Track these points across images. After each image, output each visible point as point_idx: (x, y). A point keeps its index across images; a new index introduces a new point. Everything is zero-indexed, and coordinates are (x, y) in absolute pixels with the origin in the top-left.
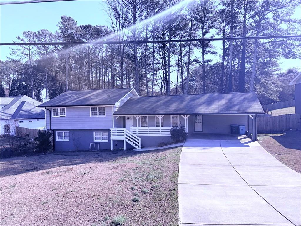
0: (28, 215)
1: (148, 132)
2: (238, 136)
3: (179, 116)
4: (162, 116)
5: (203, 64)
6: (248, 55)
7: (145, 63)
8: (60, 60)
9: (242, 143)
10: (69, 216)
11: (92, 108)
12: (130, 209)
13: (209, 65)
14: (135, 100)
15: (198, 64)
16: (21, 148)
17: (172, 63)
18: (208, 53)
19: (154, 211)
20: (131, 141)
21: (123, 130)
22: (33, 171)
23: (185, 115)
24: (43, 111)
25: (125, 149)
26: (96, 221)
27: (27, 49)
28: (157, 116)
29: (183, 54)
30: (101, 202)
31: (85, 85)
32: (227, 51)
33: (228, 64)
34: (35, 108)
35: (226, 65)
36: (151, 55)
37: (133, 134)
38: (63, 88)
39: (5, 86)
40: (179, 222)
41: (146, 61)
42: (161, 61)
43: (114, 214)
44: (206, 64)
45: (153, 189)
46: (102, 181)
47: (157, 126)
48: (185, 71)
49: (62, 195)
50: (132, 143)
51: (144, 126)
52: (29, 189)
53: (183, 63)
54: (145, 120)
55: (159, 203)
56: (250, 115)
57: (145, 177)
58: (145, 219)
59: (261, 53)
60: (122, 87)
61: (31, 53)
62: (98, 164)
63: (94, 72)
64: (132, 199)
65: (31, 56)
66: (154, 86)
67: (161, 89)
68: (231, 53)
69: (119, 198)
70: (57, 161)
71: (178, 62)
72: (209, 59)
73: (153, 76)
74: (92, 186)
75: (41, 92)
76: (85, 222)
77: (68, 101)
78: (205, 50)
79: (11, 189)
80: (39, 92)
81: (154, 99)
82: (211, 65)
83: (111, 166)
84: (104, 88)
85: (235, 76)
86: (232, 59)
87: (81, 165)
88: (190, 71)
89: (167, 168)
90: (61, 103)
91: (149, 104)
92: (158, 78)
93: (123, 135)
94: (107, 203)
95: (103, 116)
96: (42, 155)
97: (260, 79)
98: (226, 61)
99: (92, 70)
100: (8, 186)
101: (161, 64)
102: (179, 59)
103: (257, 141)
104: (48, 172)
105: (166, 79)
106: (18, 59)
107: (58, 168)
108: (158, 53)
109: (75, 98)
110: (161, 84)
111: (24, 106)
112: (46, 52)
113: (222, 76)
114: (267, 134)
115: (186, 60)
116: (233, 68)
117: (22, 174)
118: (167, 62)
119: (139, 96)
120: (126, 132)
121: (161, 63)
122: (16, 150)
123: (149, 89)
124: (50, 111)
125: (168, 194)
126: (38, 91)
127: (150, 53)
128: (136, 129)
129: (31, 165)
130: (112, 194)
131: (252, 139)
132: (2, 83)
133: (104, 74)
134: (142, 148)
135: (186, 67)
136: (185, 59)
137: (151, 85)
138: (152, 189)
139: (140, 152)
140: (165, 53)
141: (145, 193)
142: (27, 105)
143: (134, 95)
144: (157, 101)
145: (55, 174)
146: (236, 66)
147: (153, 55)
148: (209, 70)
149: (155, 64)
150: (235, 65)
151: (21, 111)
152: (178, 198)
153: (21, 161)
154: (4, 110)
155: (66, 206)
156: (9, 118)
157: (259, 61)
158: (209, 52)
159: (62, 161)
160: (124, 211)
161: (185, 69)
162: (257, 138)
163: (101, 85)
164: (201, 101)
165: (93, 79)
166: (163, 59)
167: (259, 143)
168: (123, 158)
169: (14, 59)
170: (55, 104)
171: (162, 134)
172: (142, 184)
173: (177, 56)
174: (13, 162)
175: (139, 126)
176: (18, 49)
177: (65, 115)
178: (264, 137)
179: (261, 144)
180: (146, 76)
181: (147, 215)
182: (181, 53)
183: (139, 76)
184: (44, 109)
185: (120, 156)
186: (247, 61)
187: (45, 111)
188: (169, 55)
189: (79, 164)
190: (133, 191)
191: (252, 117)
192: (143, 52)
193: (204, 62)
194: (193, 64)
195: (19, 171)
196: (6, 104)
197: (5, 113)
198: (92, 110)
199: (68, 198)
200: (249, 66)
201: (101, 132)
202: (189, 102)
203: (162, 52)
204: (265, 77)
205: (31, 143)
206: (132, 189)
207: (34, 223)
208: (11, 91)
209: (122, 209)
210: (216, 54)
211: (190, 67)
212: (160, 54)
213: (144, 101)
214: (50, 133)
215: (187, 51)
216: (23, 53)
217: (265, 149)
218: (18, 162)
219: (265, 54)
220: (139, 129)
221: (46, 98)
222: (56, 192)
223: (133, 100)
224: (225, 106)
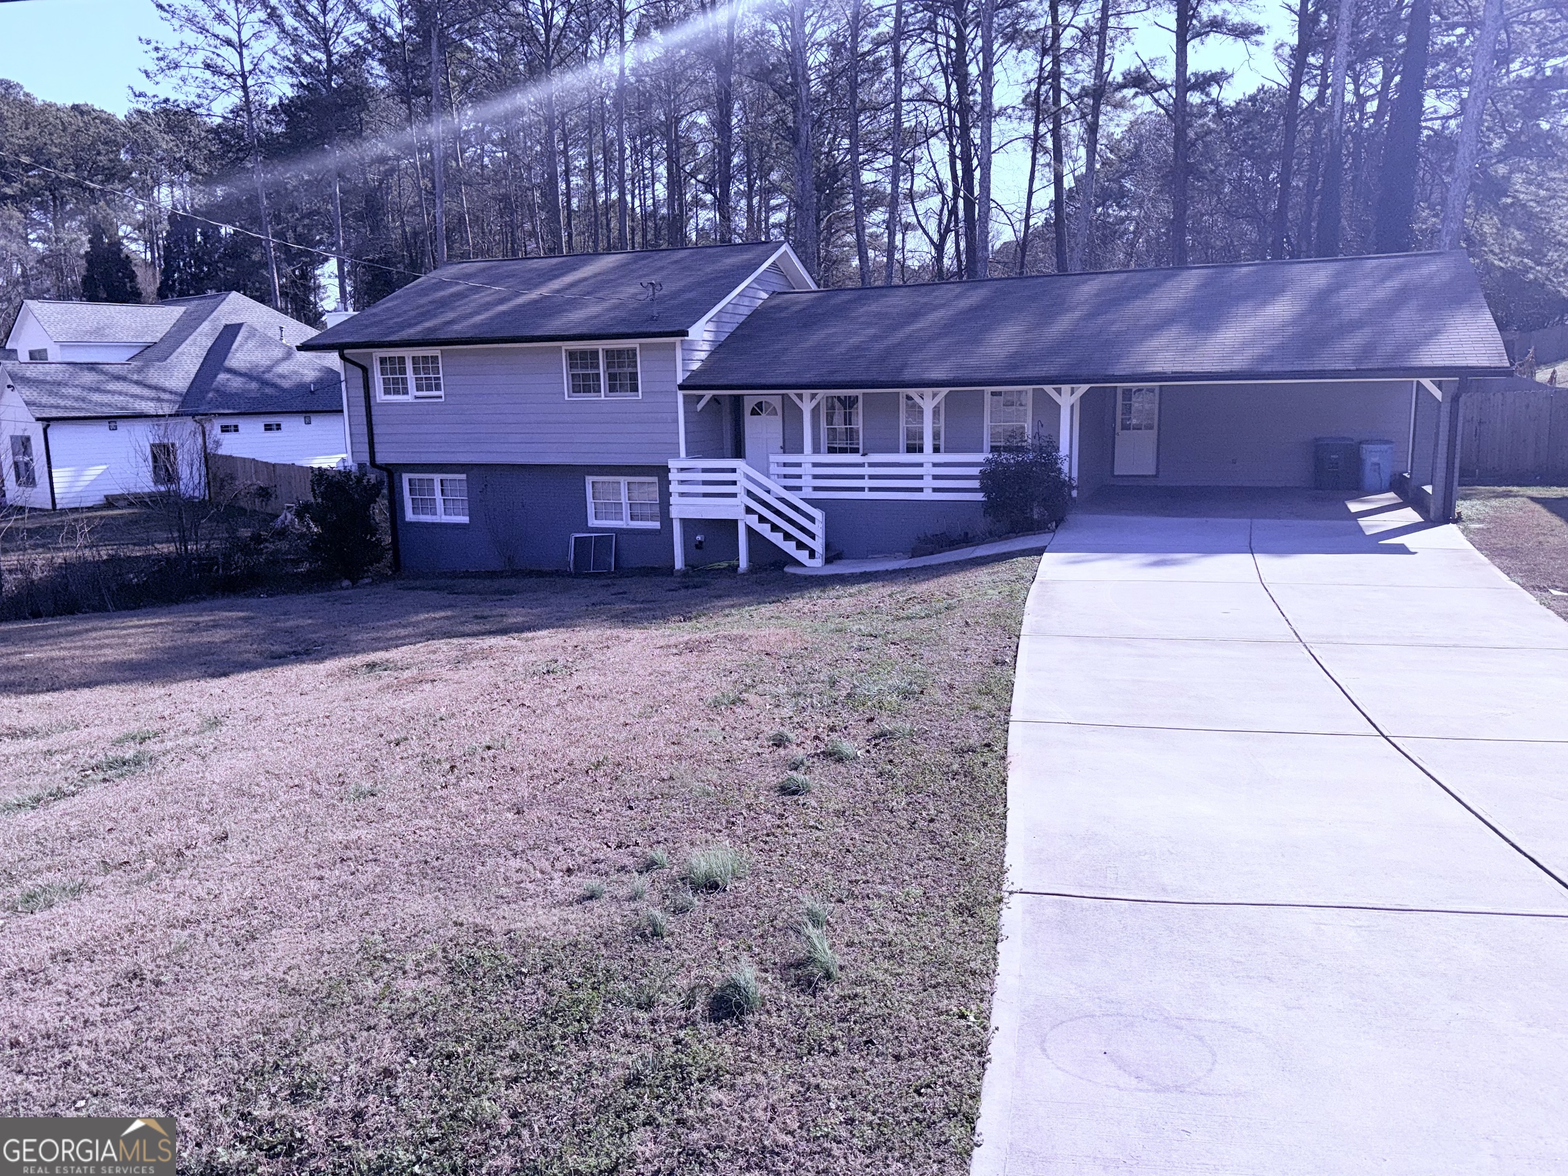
0: (292, 843)
1: (862, 477)
2: (1348, 499)
3: (1030, 394)
4: (934, 395)
5: (1180, 101)
6: (1446, 40)
7: (853, 102)
8: (397, 99)
9: (1368, 533)
10: (478, 851)
11: (571, 354)
12: (768, 824)
13: (1211, 103)
14: (798, 307)
15: (1148, 98)
16: (238, 557)
17: (1000, 98)
18: (1207, 33)
19: (885, 835)
20: (775, 528)
21: (734, 470)
22: (303, 662)
23: (1066, 388)
24: (330, 371)
25: (743, 563)
26: (607, 873)
27: (229, 43)
28: (912, 392)
29: (1066, 42)
30: (630, 793)
31: (533, 234)
32: (1324, 18)
33: (1321, 98)
34: (288, 355)
35: (1311, 104)
36: (883, 51)
37: (785, 488)
38: (423, 253)
39: (133, 247)
40: (1004, 887)
41: (854, 86)
42: (939, 83)
43: (692, 844)
44: (1195, 98)
45: (883, 744)
46: (635, 706)
47: (911, 449)
48: (1074, 140)
49: (444, 764)
50: (781, 535)
51: (843, 451)
52: (287, 737)
53: (1063, 96)
54: (848, 419)
55: (908, 804)
56: (1426, 382)
57: (844, 693)
58: (841, 867)
59: (1525, 24)
60: (726, 242)
61: (252, 67)
62: (615, 632)
63: (577, 164)
64: (775, 781)
65: (250, 82)
66: (899, 237)
67: (939, 248)
68: (1344, 28)
69: (715, 776)
70: (414, 619)
71: (1038, 89)
72: (1216, 69)
73: (895, 173)
74: (587, 726)
75: (315, 277)
76: (556, 875)
77: (450, 315)
78: (1193, 16)
79: (207, 733)
80: (304, 276)
81: (897, 301)
82: (1226, 103)
83: (673, 641)
84: (633, 247)
85: (1355, 167)
86: (1350, 66)
87: (530, 635)
88: (1104, 141)
89: (955, 650)
90: (419, 328)
91: (872, 331)
92: (920, 184)
93: (734, 495)
94: (656, 798)
95: (629, 396)
96: (342, 588)
97: (1507, 178)
98: (1315, 77)
99: (565, 152)
100: (194, 722)
101: (940, 104)
102: (1042, 69)
103: (1456, 521)
104: (371, 666)
105: (969, 188)
106: (189, 100)
107: (418, 646)
108: (924, 41)
109: (488, 299)
110: (940, 222)
111: (236, 350)
112: (323, 57)
113: (1286, 166)
114: (1515, 489)
115: (1080, 76)
116: (1352, 118)
117: (254, 673)
118: (974, 92)
119: (814, 287)
120: (748, 477)
121: (941, 96)
122: (217, 564)
123: (871, 254)
124: (365, 370)
125: (955, 767)
126: (301, 269)
127: (878, 43)
128: (799, 465)
129: (289, 632)
130: (680, 758)
131: (1428, 512)
132: (121, 233)
133: (628, 171)
134: (828, 560)
135: (1083, 116)
136: (1077, 72)
137: (880, 231)
138: (876, 745)
139: (821, 582)
140: (961, 39)
141: (840, 760)
142: (251, 344)
143: (791, 285)
144: (915, 315)
145: (407, 674)
146: (1372, 107)
147: (896, 50)
148: (1209, 132)
149: (906, 107)
150: (1362, 100)
151: (222, 377)
152: (1004, 783)
153: (241, 614)
154: (140, 371)
155: (463, 809)
156: (167, 409)
157: (1508, 72)
158: (1216, 25)
159: (437, 615)
160: (738, 833)
161: (1074, 130)
162: (1458, 510)
163: (615, 233)
164: (1157, 307)
165: (575, 202)
166: (954, 73)
167: (1463, 532)
168: (733, 606)
169: (166, 101)
170: (387, 335)
171: (935, 490)
172: (829, 722)
173: (1029, 54)
174: (207, 618)
175: (816, 450)
176: (182, 44)
177: (438, 388)
178: (1494, 503)
179: (1477, 539)
180: (856, 177)
181: (848, 851)
182: (1056, 37)
183: (817, 176)
184: (333, 360)
185: (719, 597)
186: (1436, 77)
187: (338, 374)
188: (987, 50)
189: (522, 631)
190: (782, 751)
191: (1438, 394)
192: (841, 39)
193: (1183, 84)
194: (1124, 97)
195: (236, 658)
196: (149, 339)
197: (149, 387)
198: (572, 366)
199: (472, 774)
200: (1446, 106)
201: (623, 480)
202: (1092, 315)
203: (948, 36)
204: (1533, 168)
205: (282, 534)
206: (779, 742)
207: (318, 874)
208: (167, 273)
209: (728, 822)
210: (1254, 38)
211: (1102, 118)
212: (937, 45)
213: (841, 311)
214: (373, 481)
215: (1087, 21)
216: (208, 66)
217: (1497, 561)
218: (228, 618)
219: (1545, 28)
220: (815, 465)
221: (341, 306)
222: (417, 751)
223: (786, 308)
224: (1290, 330)
